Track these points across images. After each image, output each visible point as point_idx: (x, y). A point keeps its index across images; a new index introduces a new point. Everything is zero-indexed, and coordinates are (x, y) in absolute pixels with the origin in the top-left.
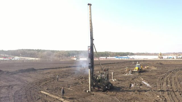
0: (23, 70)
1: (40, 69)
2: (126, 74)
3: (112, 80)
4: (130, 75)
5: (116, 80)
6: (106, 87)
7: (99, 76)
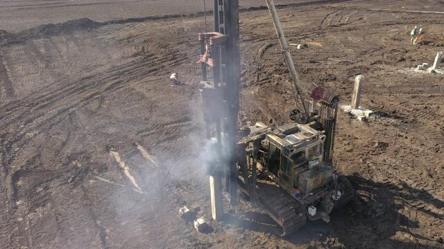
0: (52, 25)
2: (416, 66)
3: (350, 114)
4: (433, 72)
5: (370, 114)
6: (310, 212)
7: (273, 140)
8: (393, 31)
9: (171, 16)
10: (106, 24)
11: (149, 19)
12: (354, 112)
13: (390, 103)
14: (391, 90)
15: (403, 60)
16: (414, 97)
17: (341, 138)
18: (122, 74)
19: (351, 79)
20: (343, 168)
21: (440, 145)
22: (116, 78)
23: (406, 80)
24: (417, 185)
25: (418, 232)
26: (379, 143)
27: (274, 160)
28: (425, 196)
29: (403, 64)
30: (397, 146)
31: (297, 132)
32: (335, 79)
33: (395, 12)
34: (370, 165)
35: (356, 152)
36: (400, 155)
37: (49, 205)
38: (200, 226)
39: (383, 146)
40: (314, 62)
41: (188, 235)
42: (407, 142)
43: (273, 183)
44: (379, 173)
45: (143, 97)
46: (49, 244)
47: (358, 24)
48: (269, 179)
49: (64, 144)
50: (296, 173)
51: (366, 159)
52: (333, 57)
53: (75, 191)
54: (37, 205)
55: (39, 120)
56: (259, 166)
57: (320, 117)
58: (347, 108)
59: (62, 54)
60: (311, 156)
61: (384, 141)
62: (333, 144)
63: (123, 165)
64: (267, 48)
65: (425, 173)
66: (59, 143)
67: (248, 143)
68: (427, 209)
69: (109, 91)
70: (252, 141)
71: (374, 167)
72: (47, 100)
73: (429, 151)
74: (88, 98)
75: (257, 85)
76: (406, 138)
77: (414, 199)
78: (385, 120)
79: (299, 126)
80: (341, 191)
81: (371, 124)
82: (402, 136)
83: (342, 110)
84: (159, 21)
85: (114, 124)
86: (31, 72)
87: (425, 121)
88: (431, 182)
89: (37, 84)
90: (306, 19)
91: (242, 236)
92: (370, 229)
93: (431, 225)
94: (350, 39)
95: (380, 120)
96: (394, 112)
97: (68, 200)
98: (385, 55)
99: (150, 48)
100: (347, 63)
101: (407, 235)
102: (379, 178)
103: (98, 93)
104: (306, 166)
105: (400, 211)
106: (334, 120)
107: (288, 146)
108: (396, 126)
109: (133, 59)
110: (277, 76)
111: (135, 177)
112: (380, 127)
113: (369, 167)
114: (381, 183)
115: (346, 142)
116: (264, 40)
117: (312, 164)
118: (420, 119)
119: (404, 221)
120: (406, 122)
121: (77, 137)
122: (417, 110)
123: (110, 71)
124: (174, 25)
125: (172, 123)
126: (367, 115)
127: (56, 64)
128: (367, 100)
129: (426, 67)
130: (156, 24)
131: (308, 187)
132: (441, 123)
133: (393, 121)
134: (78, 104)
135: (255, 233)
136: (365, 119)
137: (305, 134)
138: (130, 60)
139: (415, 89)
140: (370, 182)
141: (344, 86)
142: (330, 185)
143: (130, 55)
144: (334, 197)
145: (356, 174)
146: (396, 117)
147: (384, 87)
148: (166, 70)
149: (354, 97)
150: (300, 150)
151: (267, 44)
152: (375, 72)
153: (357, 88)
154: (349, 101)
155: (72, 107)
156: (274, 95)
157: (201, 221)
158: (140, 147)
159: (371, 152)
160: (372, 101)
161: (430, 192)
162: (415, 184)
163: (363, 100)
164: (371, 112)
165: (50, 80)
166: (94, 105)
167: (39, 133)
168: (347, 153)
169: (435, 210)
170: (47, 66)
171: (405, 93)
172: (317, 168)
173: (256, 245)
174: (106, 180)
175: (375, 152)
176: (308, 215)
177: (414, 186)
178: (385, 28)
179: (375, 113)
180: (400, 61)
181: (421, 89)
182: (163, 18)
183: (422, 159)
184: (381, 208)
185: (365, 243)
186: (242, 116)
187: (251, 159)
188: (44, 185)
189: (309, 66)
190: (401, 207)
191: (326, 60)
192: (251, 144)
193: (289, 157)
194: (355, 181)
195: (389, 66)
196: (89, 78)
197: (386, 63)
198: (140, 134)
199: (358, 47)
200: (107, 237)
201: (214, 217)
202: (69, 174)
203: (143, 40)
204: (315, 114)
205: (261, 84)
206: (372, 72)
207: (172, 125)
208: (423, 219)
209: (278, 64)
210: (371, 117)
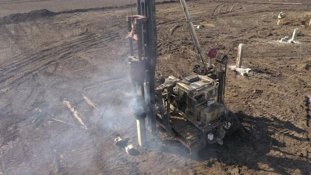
0: (20, 14)
1: (64, 12)
2: (280, 39)
3: (235, 71)
4: (292, 42)
5: (249, 71)
6: (209, 138)
7: (181, 87)
8: (263, 16)
9: (107, 8)
10: (59, 13)
11: (91, 9)
12: (238, 70)
13: (263, 63)
14: (263, 55)
15: (271, 35)
16: (279, 59)
17: (229, 88)
18: (71, 47)
19: (235, 48)
20: (232, 108)
21: (299, 91)
22: (67, 51)
23: (273, 48)
24: (284, 118)
25: (286, 150)
26: (256, 91)
27: (183, 101)
28: (289, 126)
29: (271, 38)
30: (269, 92)
31: (199, 80)
32: (224, 48)
33: (264, 4)
34: (250, 105)
35: (240, 97)
36: (271, 98)
37: (18, 139)
38: (130, 151)
39: (259, 92)
40: (210, 37)
41: (121, 157)
42: (275, 89)
43: (182, 118)
44: (257, 111)
45: (87, 63)
46: (18, 167)
47: (239, 11)
48: (179, 115)
49: (29, 96)
50: (199, 109)
51: (247, 101)
52: (223, 33)
53: (37, 129)
54: (9, 140)
55: (11, 80)
56: (171, 107)
57: (214, 71)
58: (233, 67)
59: (27, 34)
60: (208, 98)
61: (260, 89)
62: (224, 92)
63: (73, 110)
64: (175, 29)
65: (289, 110)
66: (25, 96)
67: (164, 89)
68: (291, 134)
69: (62, 59)
70: (166, 88)
71: (253, 107)
72: (16, 66)
73: (291, 95)
74: (46, 64)
75: (169, 53)
76: (275, 87)
77: (282, 127)
78: (260, 75)
79: (200, 76)
80: (231, 122)
81: (250, 78)
82: (272, 86)
83: (230, 69)
84: (98, 11)
85: (66, 82)
86: (4, 47)
87: (288, 75)
88: (293, 116)
89: (9, 55)
90: (203, 9)
91: (160, 157)
92: (252, 149)
93: (294, 145)
94: (234, 21)
95: (256, 75)
96: (266, 70)
97: (32, 136)
98: (259, 32)
99: (92, 30)
100: (232, 38)
101: (277, 152)
102: (257, 114)
103: (54, 61)
104: (205, 104)
105: (272, 136)
106: (225, 73)
107: (193, 90)
108: (267, 79)
109: (80, 37)
110: (184, 47)
111: (81, 118)
112: (257, 80)
113: (250, 107)
114: (259, 118)
115: (233, 90)
116: (173, 23)
117: (210, 103)
118: (284, 74)
119: (275, 142)
120: (275, 76)
121: (38, 92)
122: (282, 68)
123: (63, 45)
124: (109, 14)
125: (108, 80)
126: (247, 72)
127: (23, 41)
128: (247, 62)
129: (287, 39)
130: (96, 13)
131: (207, 119)
132: (299, 76)
133: (265, 75)
134: (39, 68)
135: (170, 154)
136: (246, 75)
137: (204, 82)
138: (77, 38)
139: (280, 54)
140: (251, 117)
141: (231, 53)
142: (223, 118)
143: (77, 34)
144: (225, 126)
145: (240, 112)
146: (268, 73)
147: (258, 53)
148: (103, 44)
149: (238, 60)
150: (201, 92)
151: (176, 25)
152: (252, 43)
153: (240, 53)
154: (234, 63)
155: (35, 71)
156: (181, 59)
157: (130, 147)
158: (85, 98)
159: (251, 97)
160: (251, 63)
161: (292, 123)
162: (282, 118)
163: (244, 62)
164: (250, 69)
165: (19, 52)
166: (51, 69)
167: (11, 89)
168: (234, 98)
169: (296, 135)
170: (16, 43)
171: (273, 57)
172: (213, 106)
173: (170, 162)
174: (60, 121)
175: (254, 97)
176: (207, 140)
177: (281, 119)
178: (258, 14)
179: (253, 70)
180: (269, 35)
181: (284, 54)
182: (101, 9)
183: (287, 101)
184: (258, 134)
185: (248, 159)
186: (159, 74)
187: (166, 102)
188: (14, 125)
189: (206, 40)
190: (273, 133)
191: (218, 35)
192: (166, 90)
193: (193, 98)
194: (240, 116)
195: (261, 39)
196: (47, 50)
197: (260, 37)
198: (85, 88)
199: (240, 27)
200: (61, 161)
201: (140, 144)
202: (33, 117)
203: (87, 24)
204: (211, 69)
205: (172, 53)
206: (250, 43)
207: (108, 82)
208: (288, 141)
209: (184, 38)
210: (250, 73)
